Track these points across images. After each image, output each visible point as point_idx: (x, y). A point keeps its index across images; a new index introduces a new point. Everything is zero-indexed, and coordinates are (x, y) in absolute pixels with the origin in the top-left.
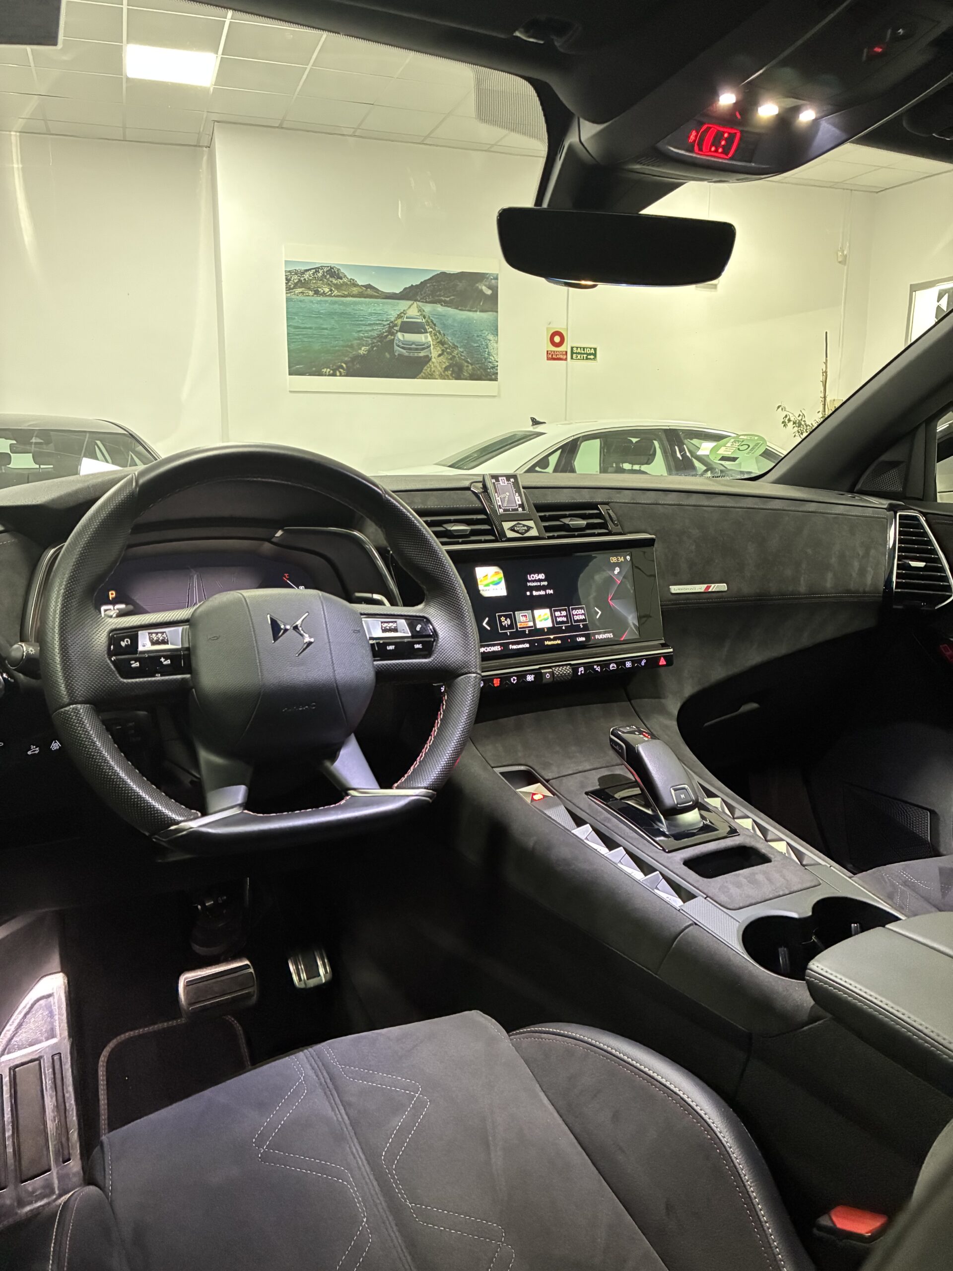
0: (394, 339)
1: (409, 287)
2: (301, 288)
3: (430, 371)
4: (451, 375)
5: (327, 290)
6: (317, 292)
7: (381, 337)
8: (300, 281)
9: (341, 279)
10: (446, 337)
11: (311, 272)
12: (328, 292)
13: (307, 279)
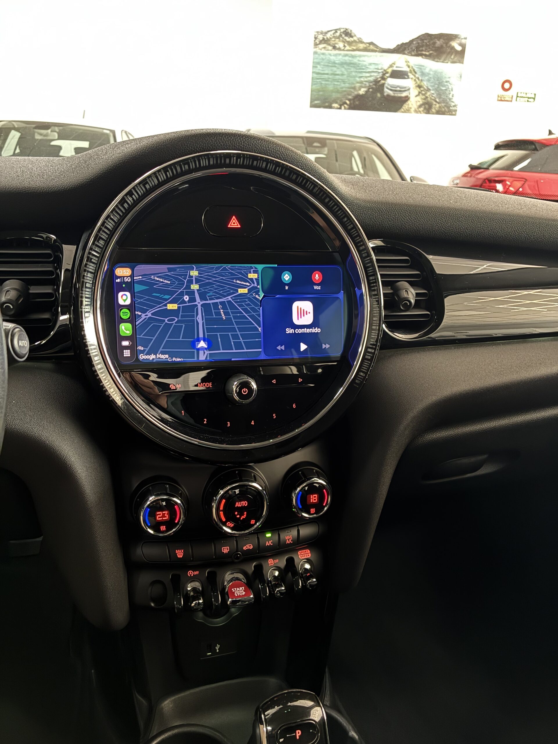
0: (384, 83)
1: (401, 44)
2: (324, 44)
3: (408, 107)
4: (423, 111)
6: (334, 48)
7: (376, 82)
8: (324, 39)
9: (352, 37)
10: (423, 82)
11: (332, 33)
12: (342, 47)
13: (328, 38)
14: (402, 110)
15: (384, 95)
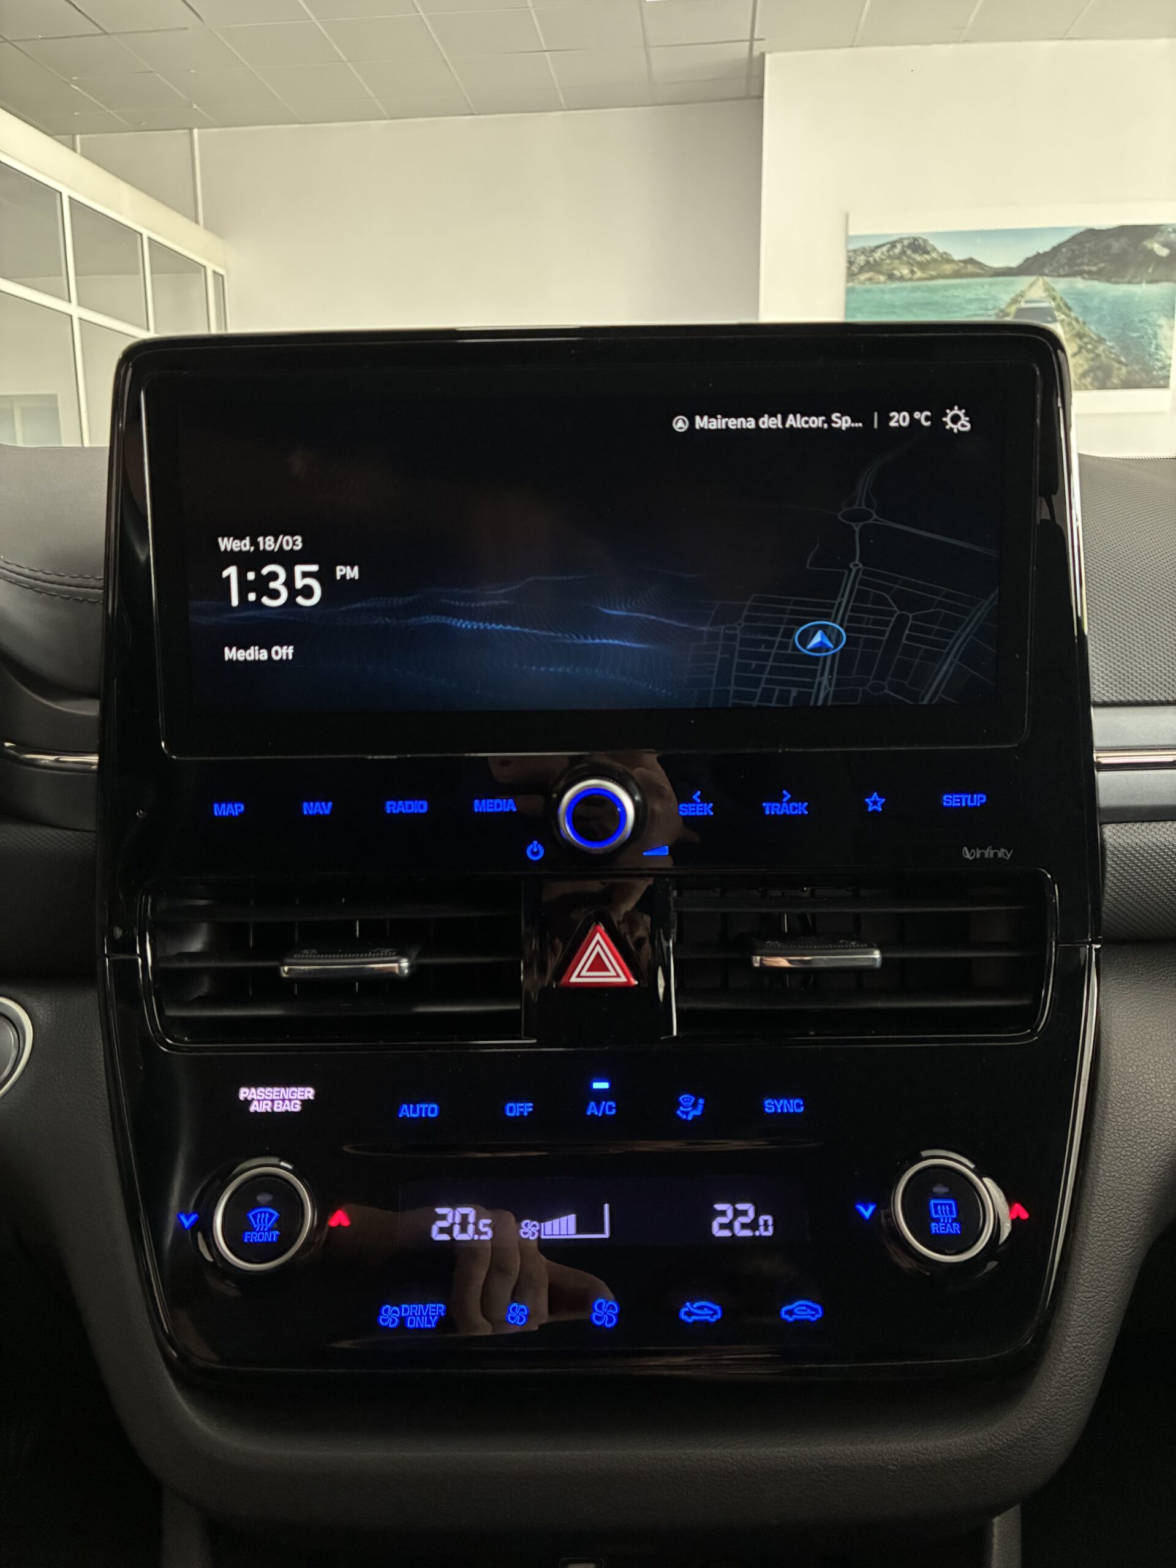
1: (1035, 256)
2: (870, 270)
4: (1092, 384)
5: (905, 271)
6: (891, 277)
8: (868, 262)
9: (928, 253)
10: (1088, 325)
11: (885, 249)
12: (908, 274)
13: (877, 258)
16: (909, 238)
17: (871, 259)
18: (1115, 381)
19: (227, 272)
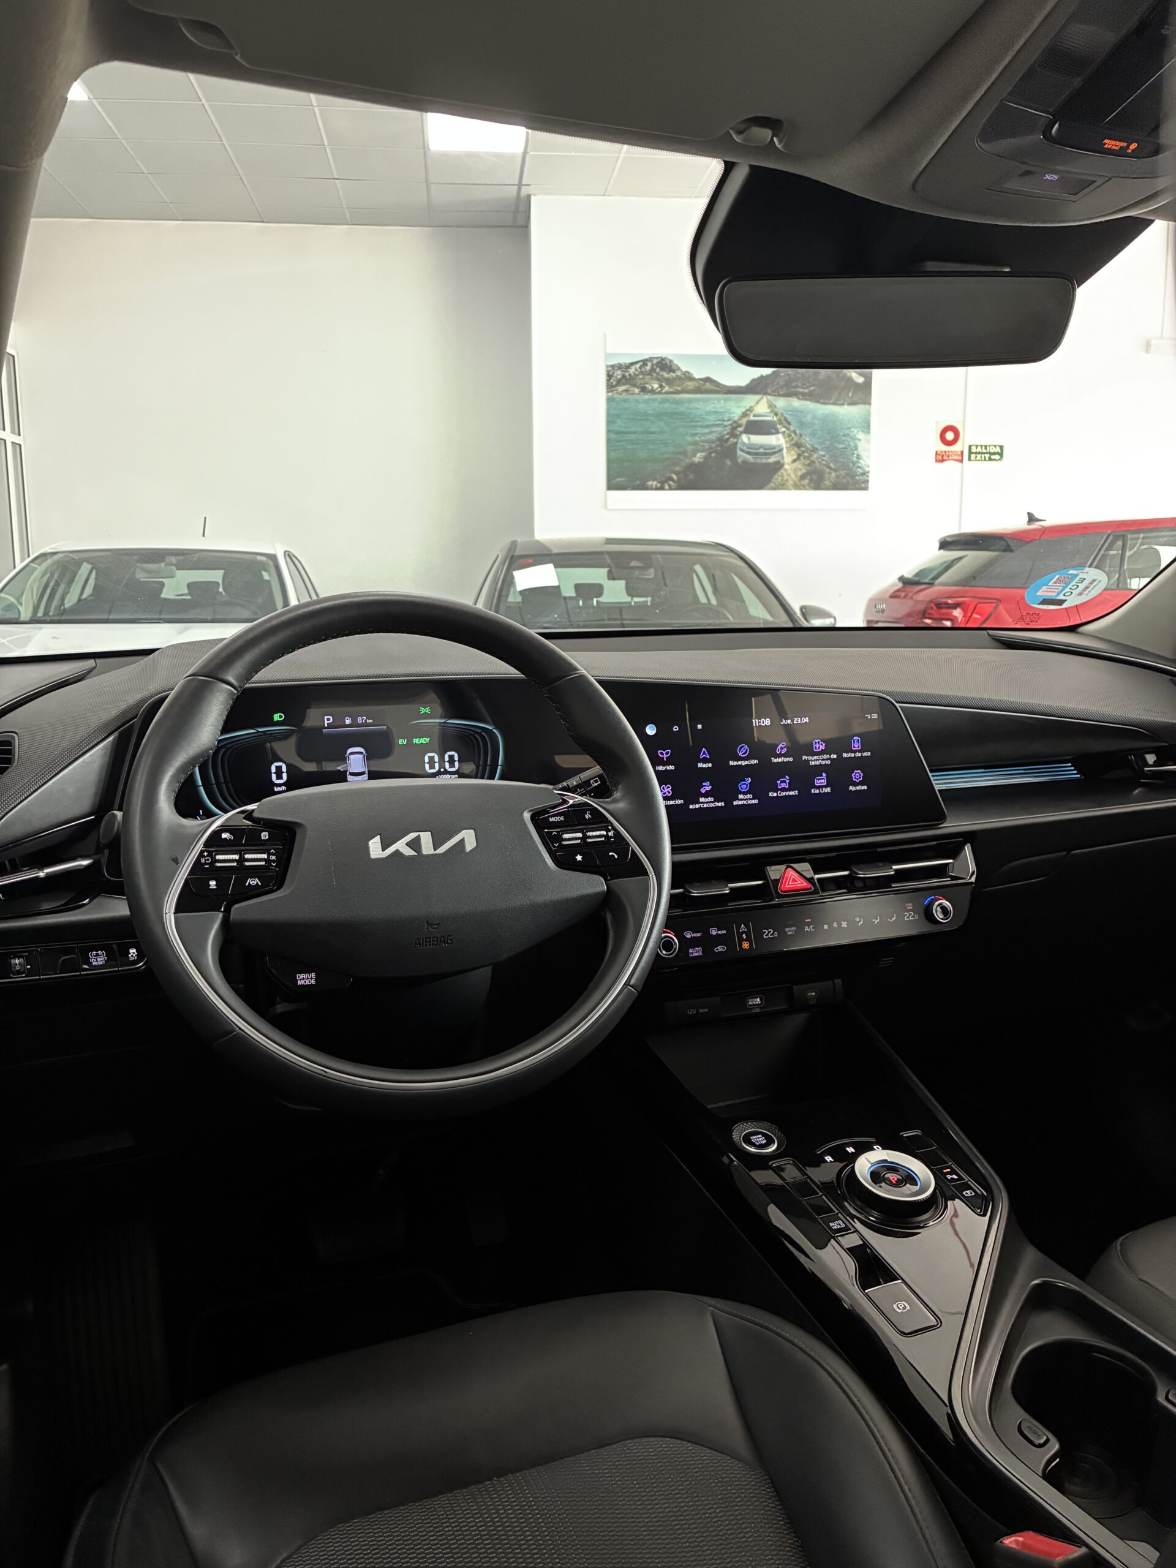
0: (736, 443)
1: (759, 378)
2: (624, 384)
3: (782, 480)
4: (809, 484)
5: (656, 386)
6: (644, 390)
7: (721, 440)
8: (624, 376)
9: (674, 371)
10: (803, 437)
11: (638, 366)
12: (658, 388)
13: (632, 374)
14: (772, 485)
15: (738, 462)
16: (658, 358)
17: (627, 374)
18: (826, 483)
19: (17, 353)
